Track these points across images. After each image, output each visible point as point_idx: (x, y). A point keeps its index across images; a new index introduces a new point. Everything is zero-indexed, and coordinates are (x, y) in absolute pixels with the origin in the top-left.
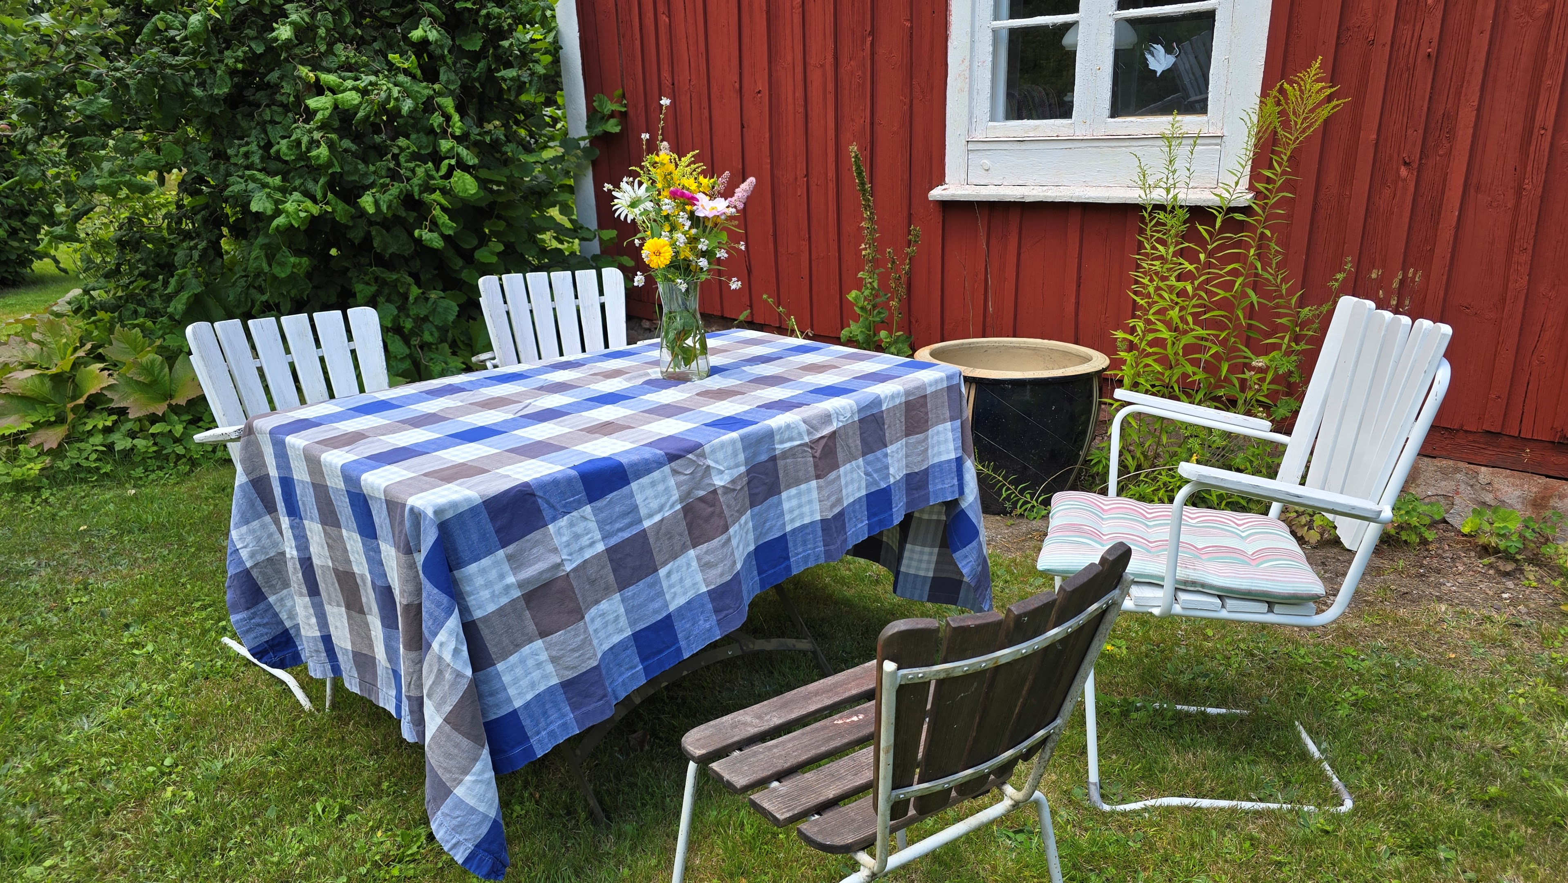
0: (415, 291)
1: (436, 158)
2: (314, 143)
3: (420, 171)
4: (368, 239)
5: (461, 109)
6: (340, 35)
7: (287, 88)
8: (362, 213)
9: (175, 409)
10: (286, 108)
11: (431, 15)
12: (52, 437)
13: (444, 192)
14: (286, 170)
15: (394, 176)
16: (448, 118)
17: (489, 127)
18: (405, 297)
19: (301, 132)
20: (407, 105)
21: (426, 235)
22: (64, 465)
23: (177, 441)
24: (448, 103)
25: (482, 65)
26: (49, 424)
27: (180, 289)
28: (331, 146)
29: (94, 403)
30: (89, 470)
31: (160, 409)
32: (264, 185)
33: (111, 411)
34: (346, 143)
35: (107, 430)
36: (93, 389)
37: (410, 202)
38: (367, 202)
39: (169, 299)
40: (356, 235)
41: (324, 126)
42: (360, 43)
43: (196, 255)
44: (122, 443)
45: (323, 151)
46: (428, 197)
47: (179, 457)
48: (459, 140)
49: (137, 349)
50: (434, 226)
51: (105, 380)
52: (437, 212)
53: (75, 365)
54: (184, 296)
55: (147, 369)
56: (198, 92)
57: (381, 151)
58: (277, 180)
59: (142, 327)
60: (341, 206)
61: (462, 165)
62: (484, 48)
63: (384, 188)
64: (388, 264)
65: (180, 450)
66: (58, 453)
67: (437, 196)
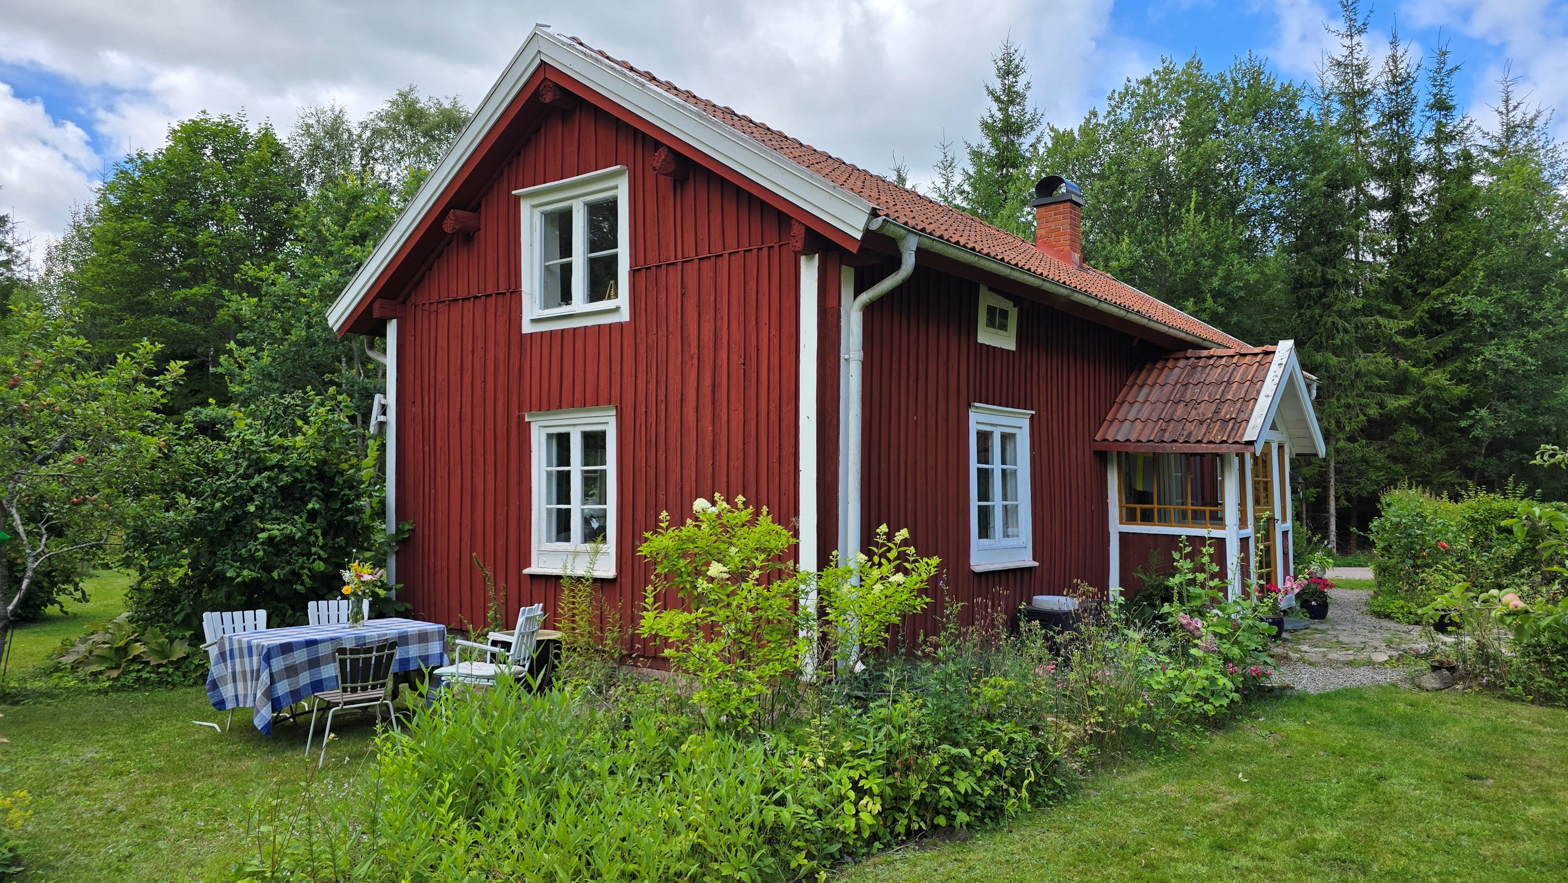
0: (290, 612)
1: (309, 554)
2: (257, 550)
3: (300, 561)
4: (274, 588)
5: (324, 535)
6: (275, 506)
7: (248, 528)
8: (272, 578)
9: (172, 662)
10: (246, 535)
11: (317, 496)
12: (115, 674)
13: (309, 570)
14: (242, 560)
15: (289, 563)
16: (317, 537)
17: (338, 540)
18: (285, 615)
19: (252, 545)
20: (299, 535)
21: (299, 587)
22: (119, 684)
23: (169, 676)
24: (319, 532)
25: (339, 514)
26: (112, 668)
27: (181, 610)
28: (264, 551)
29: (136, 659)
30: (129, 687)
31: (164, 662)
32: (232, 566)
33: (141, 663)
34: (270, 549)
35: (139, 671)
36: (136, 653)
37: (293, 573)
38: (275, 575)
39: (176, 615)
40: (268, 587)
41: (262, 544)
42: (282, 509)
43: (192, 596)
44: (144, 675)
45: (261, 553)
46: (302, 572)
47: (168, 683)
48: (321, 548)
49: (156, 637)
50: (302, 584)
51: (143, 649)
52: (305, 577)
53: (127, 643)
54: (183, 614)
55: (161, 645)
56: (209, 528)
57: (285, 552)
58: (238, 564)
59: (161, 627)
60: (265, 575)
61: (320, 558)
62: (341, 507)
63: (283, 568)
64: (279, 599)
65: (170, 679)
66: (117, 679)
67: (306, 571)
